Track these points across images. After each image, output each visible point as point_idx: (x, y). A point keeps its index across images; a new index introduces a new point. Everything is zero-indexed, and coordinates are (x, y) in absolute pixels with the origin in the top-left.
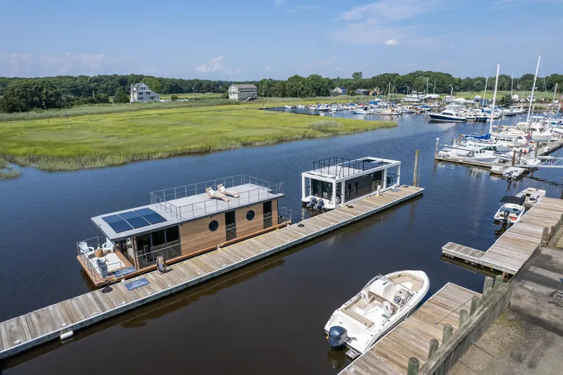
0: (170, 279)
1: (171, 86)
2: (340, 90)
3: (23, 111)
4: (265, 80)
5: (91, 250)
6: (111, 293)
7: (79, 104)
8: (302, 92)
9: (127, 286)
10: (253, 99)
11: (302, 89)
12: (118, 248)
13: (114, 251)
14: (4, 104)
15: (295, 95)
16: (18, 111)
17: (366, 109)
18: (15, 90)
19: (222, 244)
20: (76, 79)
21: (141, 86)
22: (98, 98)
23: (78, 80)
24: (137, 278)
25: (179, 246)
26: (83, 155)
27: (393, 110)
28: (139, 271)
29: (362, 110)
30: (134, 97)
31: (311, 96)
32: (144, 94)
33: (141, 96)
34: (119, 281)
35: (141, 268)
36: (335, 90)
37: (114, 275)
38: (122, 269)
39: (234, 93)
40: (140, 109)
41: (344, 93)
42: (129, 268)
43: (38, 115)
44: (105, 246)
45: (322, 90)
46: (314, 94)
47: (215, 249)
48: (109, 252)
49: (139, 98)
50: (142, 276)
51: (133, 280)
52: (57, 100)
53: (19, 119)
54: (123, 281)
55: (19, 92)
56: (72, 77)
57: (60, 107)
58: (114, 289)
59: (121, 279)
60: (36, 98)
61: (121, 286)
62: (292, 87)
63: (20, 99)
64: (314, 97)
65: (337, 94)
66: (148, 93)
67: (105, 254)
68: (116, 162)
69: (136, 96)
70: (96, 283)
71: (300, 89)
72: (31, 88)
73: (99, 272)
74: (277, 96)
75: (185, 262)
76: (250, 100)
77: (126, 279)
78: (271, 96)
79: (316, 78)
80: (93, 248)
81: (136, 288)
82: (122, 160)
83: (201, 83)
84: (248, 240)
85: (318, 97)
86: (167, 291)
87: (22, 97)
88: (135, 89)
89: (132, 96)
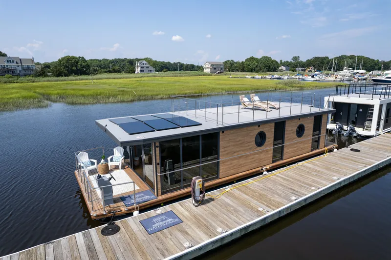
0: (214, 215)
1: (162, 66)
2: (284, 68)
3: (65, 76)
4: (228, 61)
5: (93, 164)
6: (117, 236)
7: (101, 73)
8: (256, 69)
9: (145, 224)
10: (221, 72)
11: (257, 67)
12: (128, 164)
13: (123, 167)
14: (54, 71)
15: (251, 71)
16: (62, 76)
17: (313, 77)
18: (62, 63)
19: (268, 167)
20: (101, 61)
21: (143, 63)
22: (114, 70)
23: (102, 62)
24: (159, 211)
25: (218, 164)
26: (100, 95)
27: (336, 78)
28: (160, 198)
29: (310, 77)
30: (138, 70)
31: (263, 71)
32: (145, 68)
33: (142, 69)
34: (129, 214)
35: (163, 193)
36: (280, 68)
37: (122, 203)
38: (135, 193)
39: (208, 68)
40: (142, 77)
41: (287, 70)
42: (145, 193)
43: (74, 78)
44: (111, 160)
45: (272, 67)
46: (265, 70)
47: (260, 173)
48: (117, 167)
49: (141, 71)
50: (168, 208)
51: (152, 213)
52: (87, 70)
53: (62, 81)
54: (136, 213)
55: (63, 63)
56: (98, 60)
57: (88, 74)
58: (122, 229)
59: (134, 209)
60: (74, 68)
61: (134, 222)
62: (249, 65)
63: (64, 68)
64: (265, 72)
65: (282, 71)
66: (148, 67)
67: (112, 171)
68: (125, 100)
69: (139, 69)
70: (93, 214)
71: (254, 66)
72: (71, 61)
73: (100, 197)
74: (238, 71)
75: (228, 188)
76: (218, 73)
77: (141, 212)
78: (233, 71)
79: (267, 59)
80: (95, 161)
81: (160, 230)
82: (131, 98)
83: (182, 65)
84: (300, 163)
85: (268, 73)
86: (216, 241)
87: (66, 67)
88: (139, 64)
89: (136, 69)
